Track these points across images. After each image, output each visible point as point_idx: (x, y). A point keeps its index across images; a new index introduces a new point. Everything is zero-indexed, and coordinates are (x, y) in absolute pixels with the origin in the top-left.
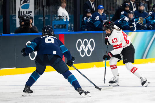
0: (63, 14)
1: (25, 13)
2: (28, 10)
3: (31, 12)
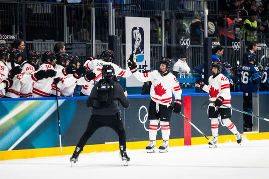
0: (180, 68)
2: (142, 64)
3: (146, 66)
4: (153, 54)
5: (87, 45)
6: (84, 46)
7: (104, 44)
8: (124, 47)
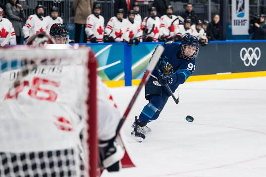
1: (240, 21)
2: (243, 19)
3: (246, 20)
4: (251, 12)
5: (205, 6)
6: (203, 6)
7: (217, 4)
8: (231, 7)
